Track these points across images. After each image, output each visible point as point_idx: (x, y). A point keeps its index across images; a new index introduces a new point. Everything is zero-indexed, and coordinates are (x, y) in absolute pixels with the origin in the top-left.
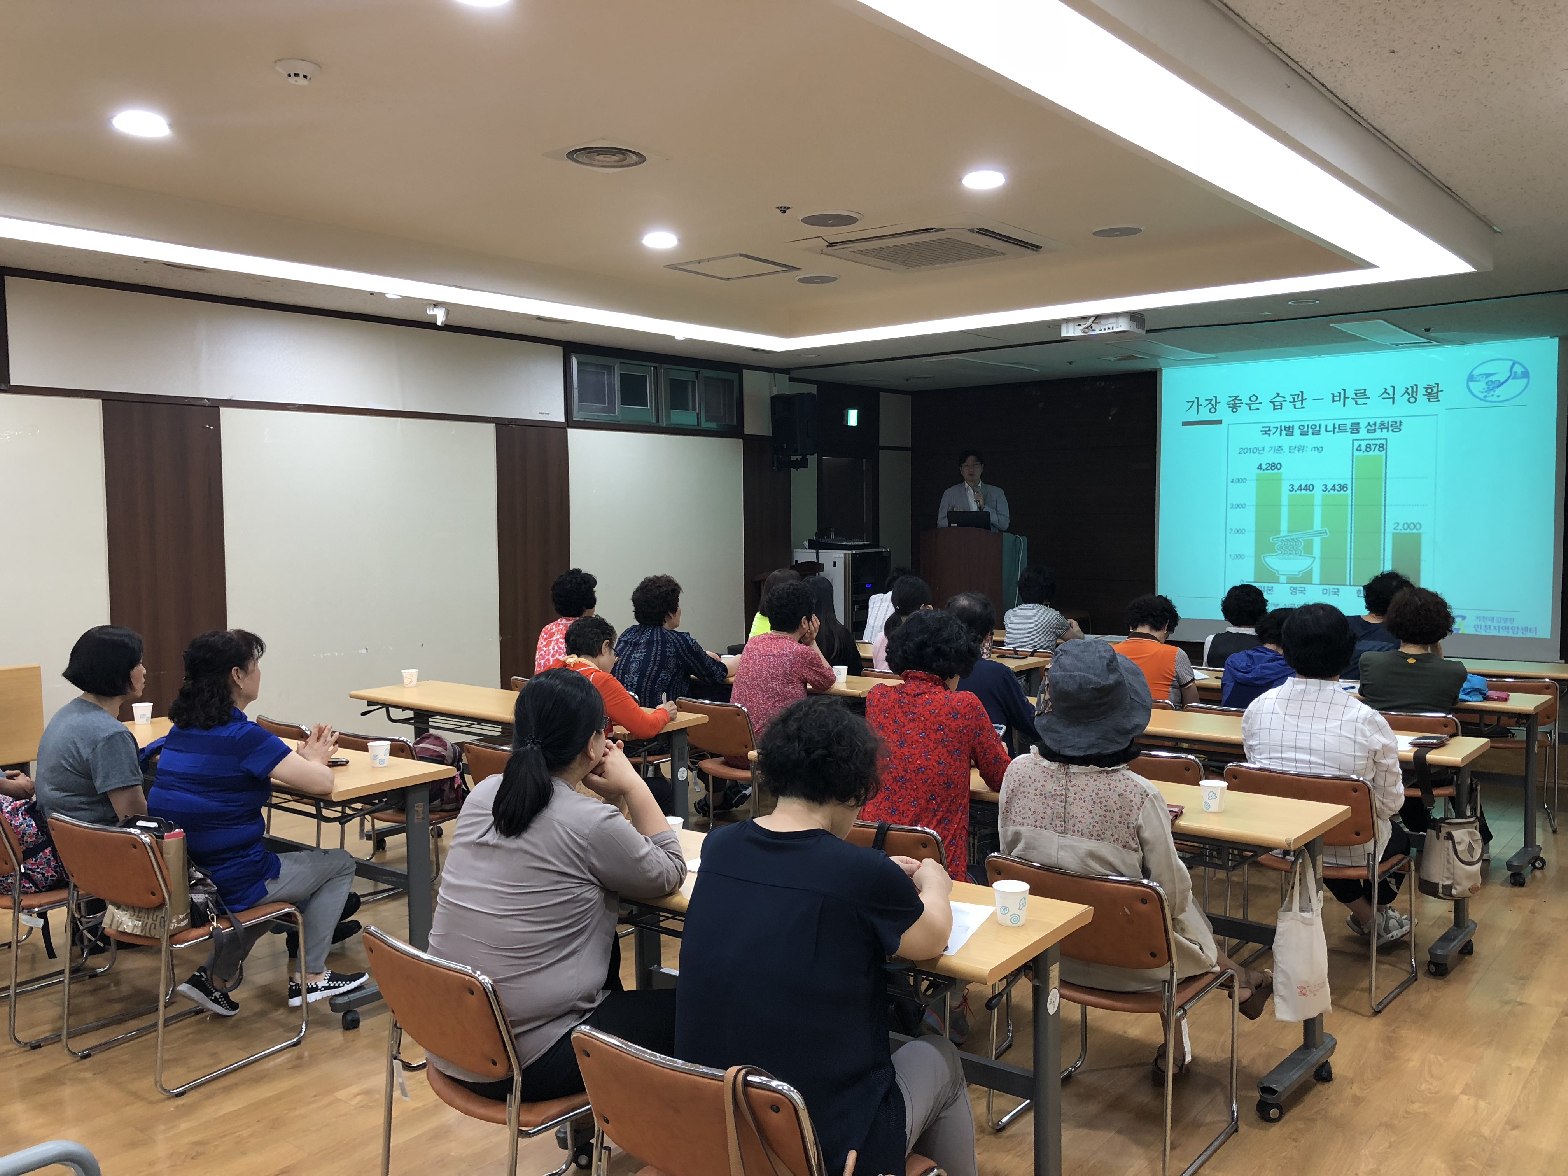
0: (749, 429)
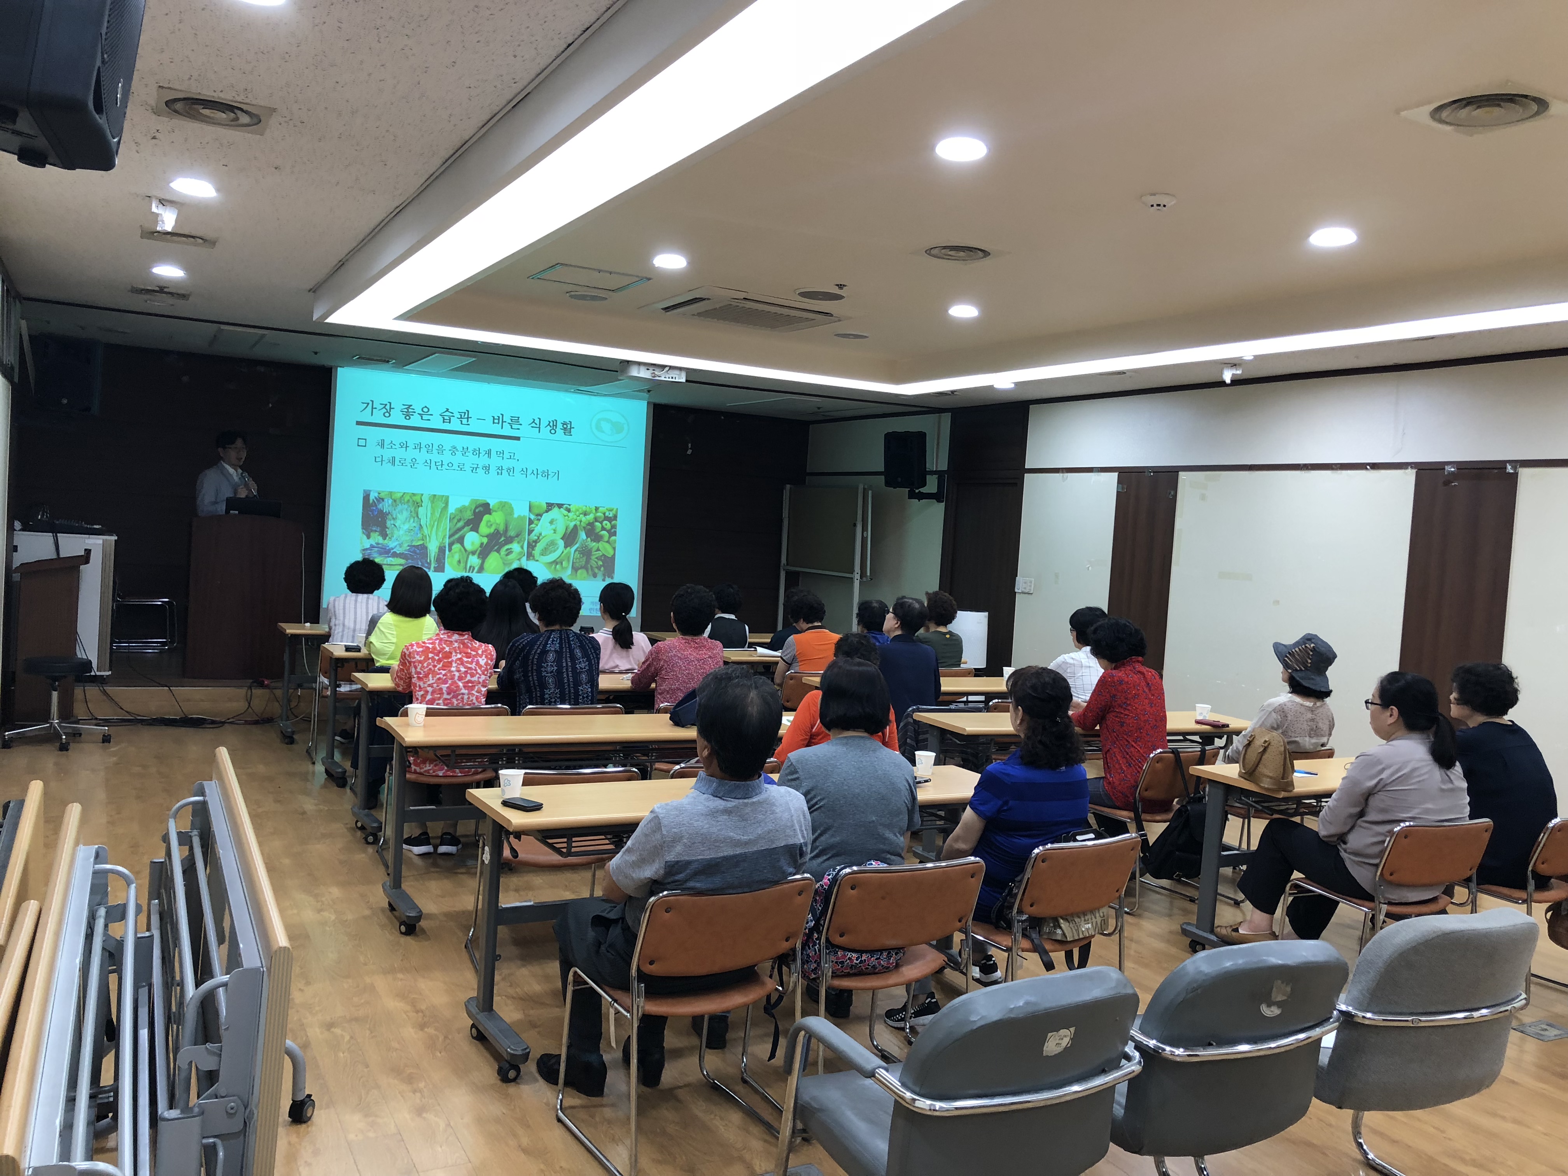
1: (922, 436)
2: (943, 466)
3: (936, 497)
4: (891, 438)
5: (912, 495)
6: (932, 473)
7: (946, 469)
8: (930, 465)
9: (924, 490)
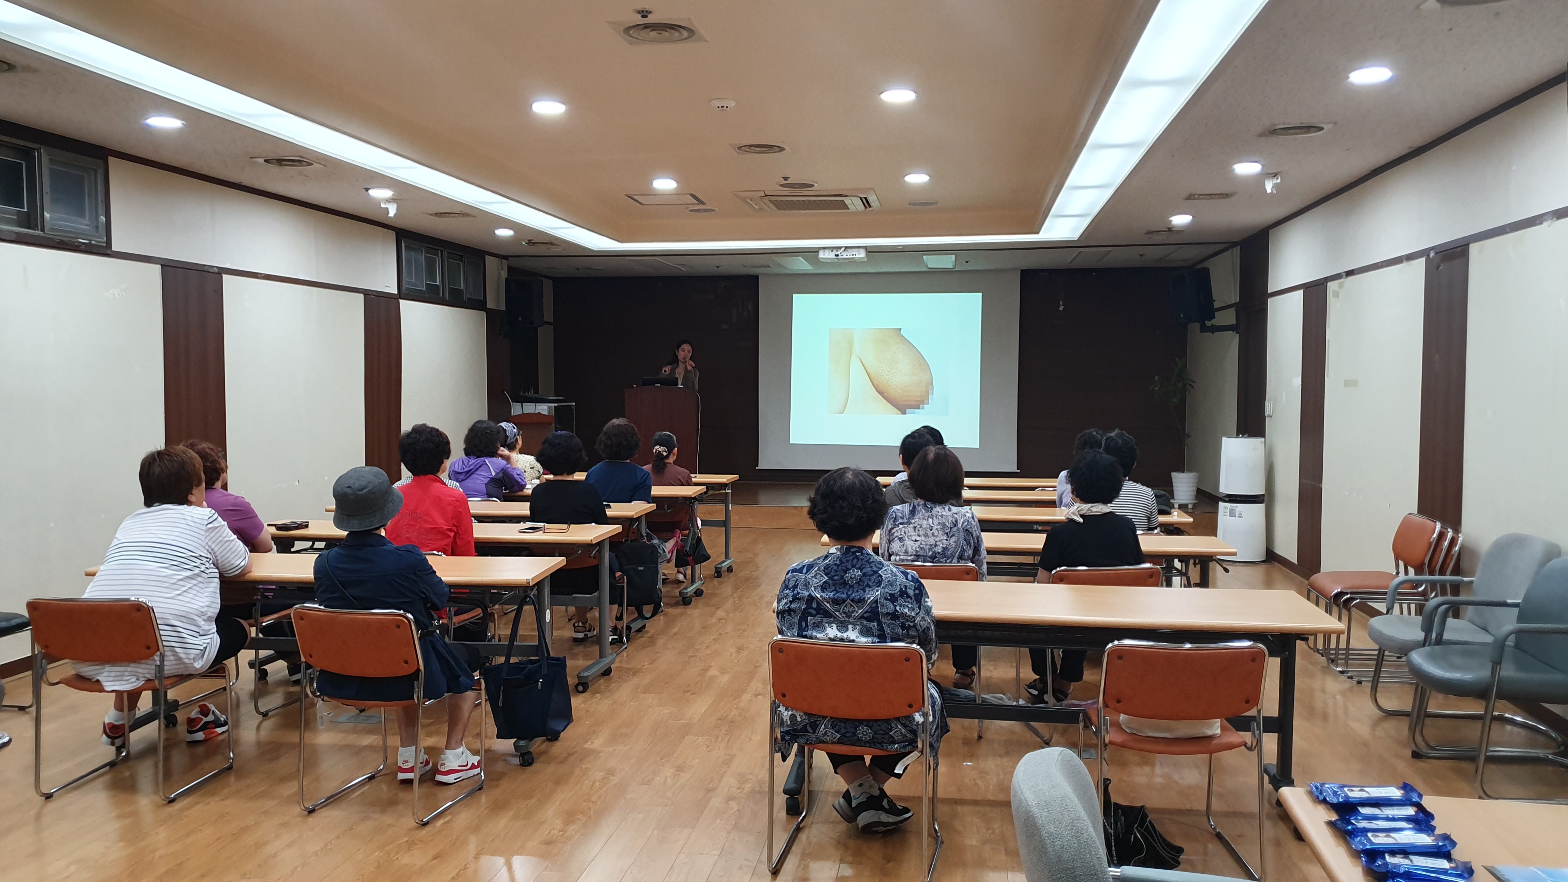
0: (490, 305)
1: (1204, 270)
2: (1235, 298)
3: (1234, 328)
5: (1204, 329)
6: (1223, 307)
7: (1238, 300)
8: (1218, 301)
9: (1217, 323)
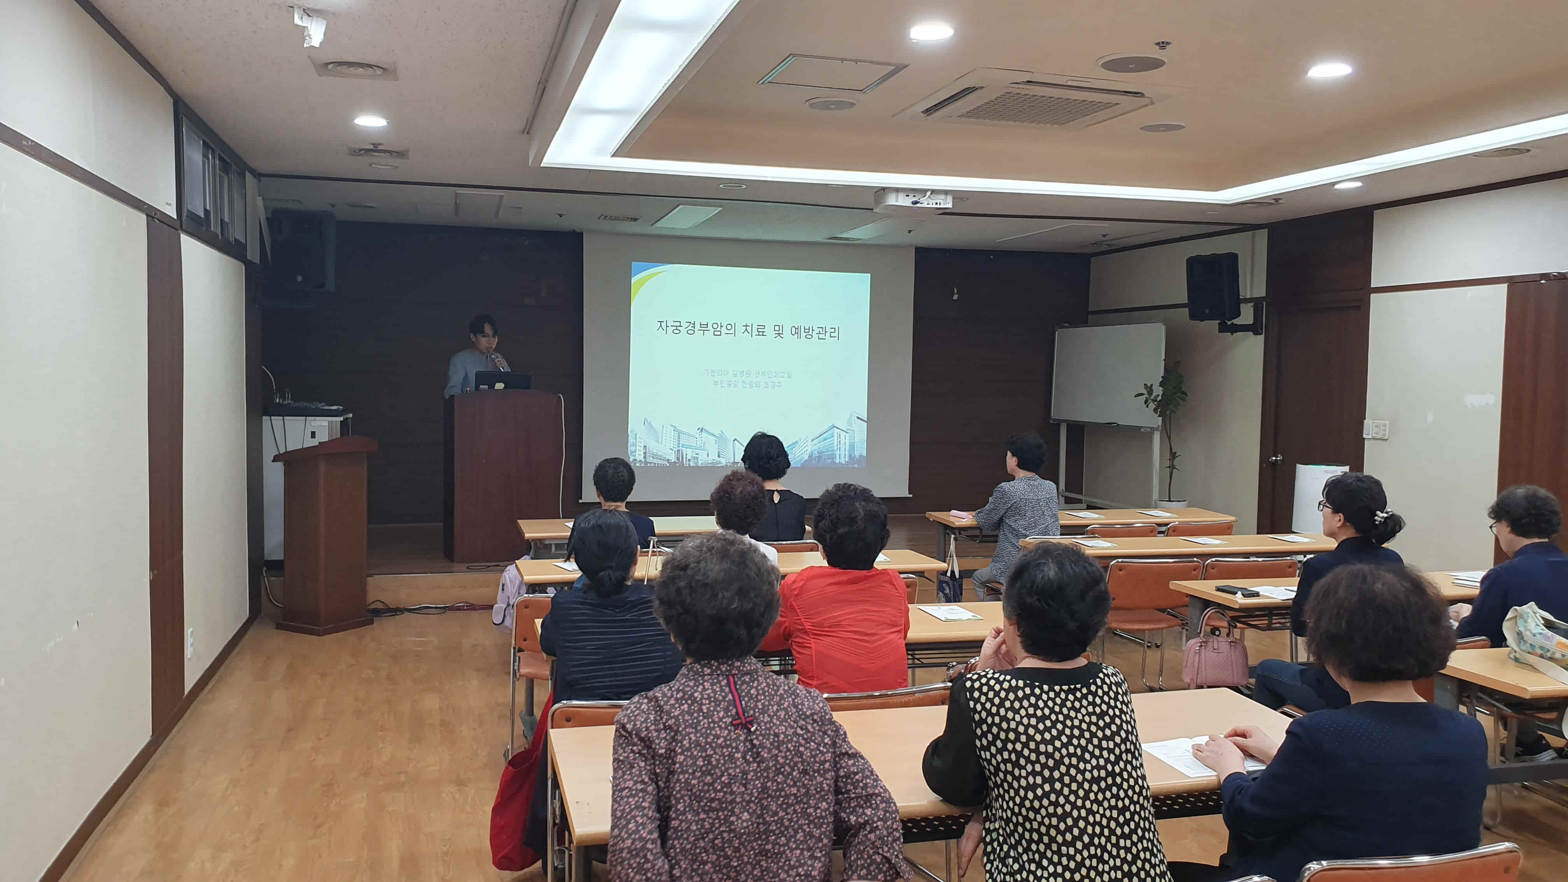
0: (249, 253)
1: (1233, 258)
2: (1260, 291)
3: (1254, 328)
4: (1193, 263)
5: (1223, 328)
6: (1247, 301)
7: (1264, 295)
8: (1245, 292)
9: (1237, 321)
